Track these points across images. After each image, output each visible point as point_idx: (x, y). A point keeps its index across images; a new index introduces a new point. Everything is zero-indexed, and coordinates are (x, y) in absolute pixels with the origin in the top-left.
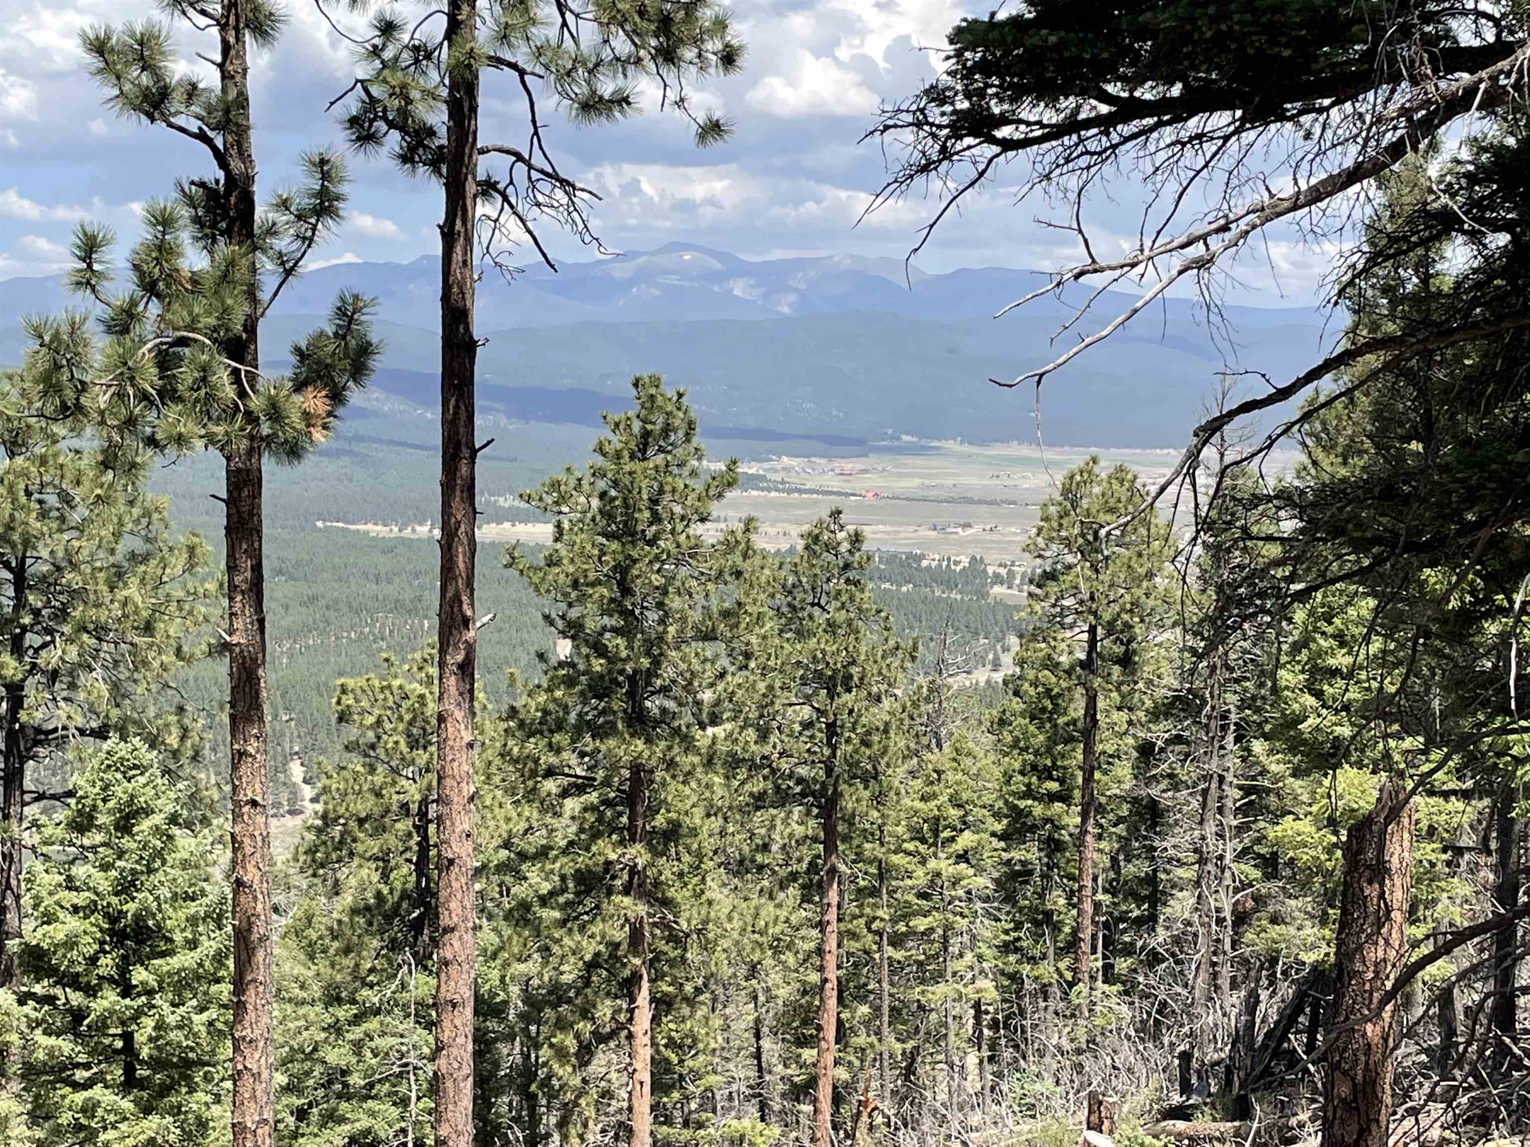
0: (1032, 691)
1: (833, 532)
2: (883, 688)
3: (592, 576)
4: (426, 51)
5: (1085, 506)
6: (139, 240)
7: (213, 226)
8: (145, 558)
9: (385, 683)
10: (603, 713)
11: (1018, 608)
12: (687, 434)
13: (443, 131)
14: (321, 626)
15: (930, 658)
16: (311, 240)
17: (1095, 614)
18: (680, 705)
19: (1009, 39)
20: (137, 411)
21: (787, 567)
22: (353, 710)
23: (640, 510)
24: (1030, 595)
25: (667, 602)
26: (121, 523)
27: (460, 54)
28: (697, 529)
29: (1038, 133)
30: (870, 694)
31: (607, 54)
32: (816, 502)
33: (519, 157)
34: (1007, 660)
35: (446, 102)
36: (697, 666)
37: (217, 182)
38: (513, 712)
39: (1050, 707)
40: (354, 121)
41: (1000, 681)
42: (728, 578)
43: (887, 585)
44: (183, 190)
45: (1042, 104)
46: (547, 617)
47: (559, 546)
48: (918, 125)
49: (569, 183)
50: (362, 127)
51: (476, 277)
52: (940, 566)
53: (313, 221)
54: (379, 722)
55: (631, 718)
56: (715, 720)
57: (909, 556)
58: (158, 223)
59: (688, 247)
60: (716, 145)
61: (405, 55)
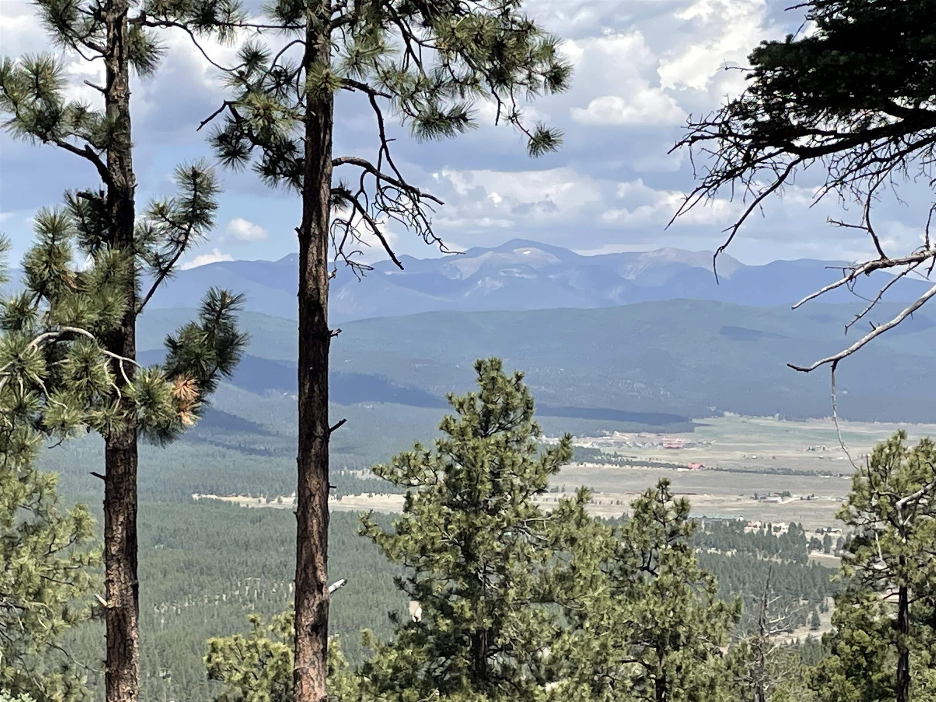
0: (847, 649)
1: (661, 502)
2: (709, 645)
3: (439, 543)
4: (286, 76)
5: (894, 477)
6: (32, 246)
7: (98, 232)
8: (36, 529)
9: (251, 642)
10: (450, 669)
11: (834, 571)
12: (525, 413)
13: (301, 146)
14: (196, 589)
15: (753, 618)
16: (184, 244)
17: (905, 577)
18: (520, 662)
19: (804, 60)
20: (26, 399)
21: (619, 534)
22: (221, 667)
23: (483, 482)
24: (844, 559)
25: (507, 566)
26: (16, 499)
27: (317, 78)
28: (534, 500)
29: (834, 141)
30: (696, 652)
31: (446, 76)
32: (645, 474)
33: (369, 168)
34: (825, 619)
35: (304, 120)
36: (535, 626)
37: (102, 193)
38: (368, 668)
39: (865, 664)
40: (222, 139)
41: (819, 639)
42: (563, 544)
43: (713, 550)
44: (71, 201)
45: (836, 117)
46: (398, 581)
47: (408, 515)
48: (723, 135)
49: (413, 190)
50: (230, 143)
51: (330, 274)
52: (762, 532)
53: (186, 226)
54: (245, 679)
55: (475, 675)
56: (551, 677)
57: (733, 523)
58: (49, 231)
59: (528, 244)
60: (547, 154)
61: (268, 80)
